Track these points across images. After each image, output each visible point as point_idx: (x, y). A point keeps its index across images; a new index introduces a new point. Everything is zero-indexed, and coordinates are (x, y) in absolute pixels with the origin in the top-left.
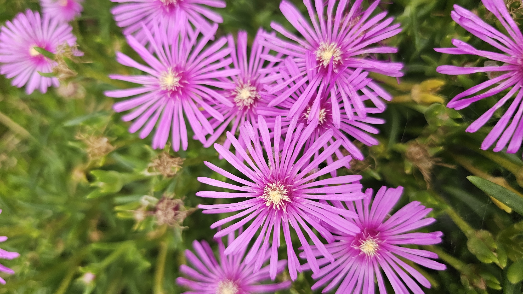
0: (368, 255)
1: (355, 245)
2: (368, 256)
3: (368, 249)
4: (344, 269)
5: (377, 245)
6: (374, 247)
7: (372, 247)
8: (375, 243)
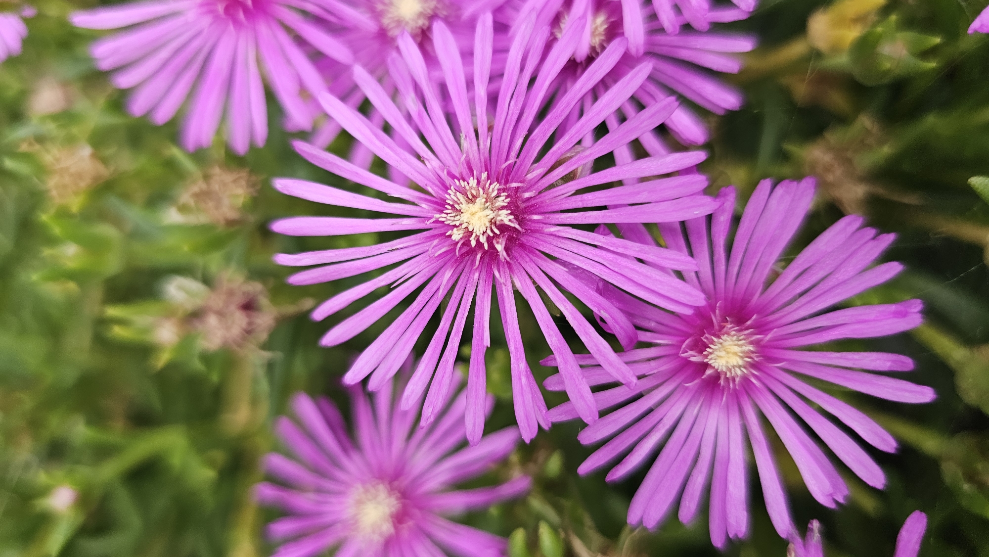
0: (726, 374)
1: (691, 353)
2: (727, 379)
3: (727, 362)
4: (665, 419)
5: (751, 348)
6: (741, 355)
7: (735, 354)
8: (744, 341)
